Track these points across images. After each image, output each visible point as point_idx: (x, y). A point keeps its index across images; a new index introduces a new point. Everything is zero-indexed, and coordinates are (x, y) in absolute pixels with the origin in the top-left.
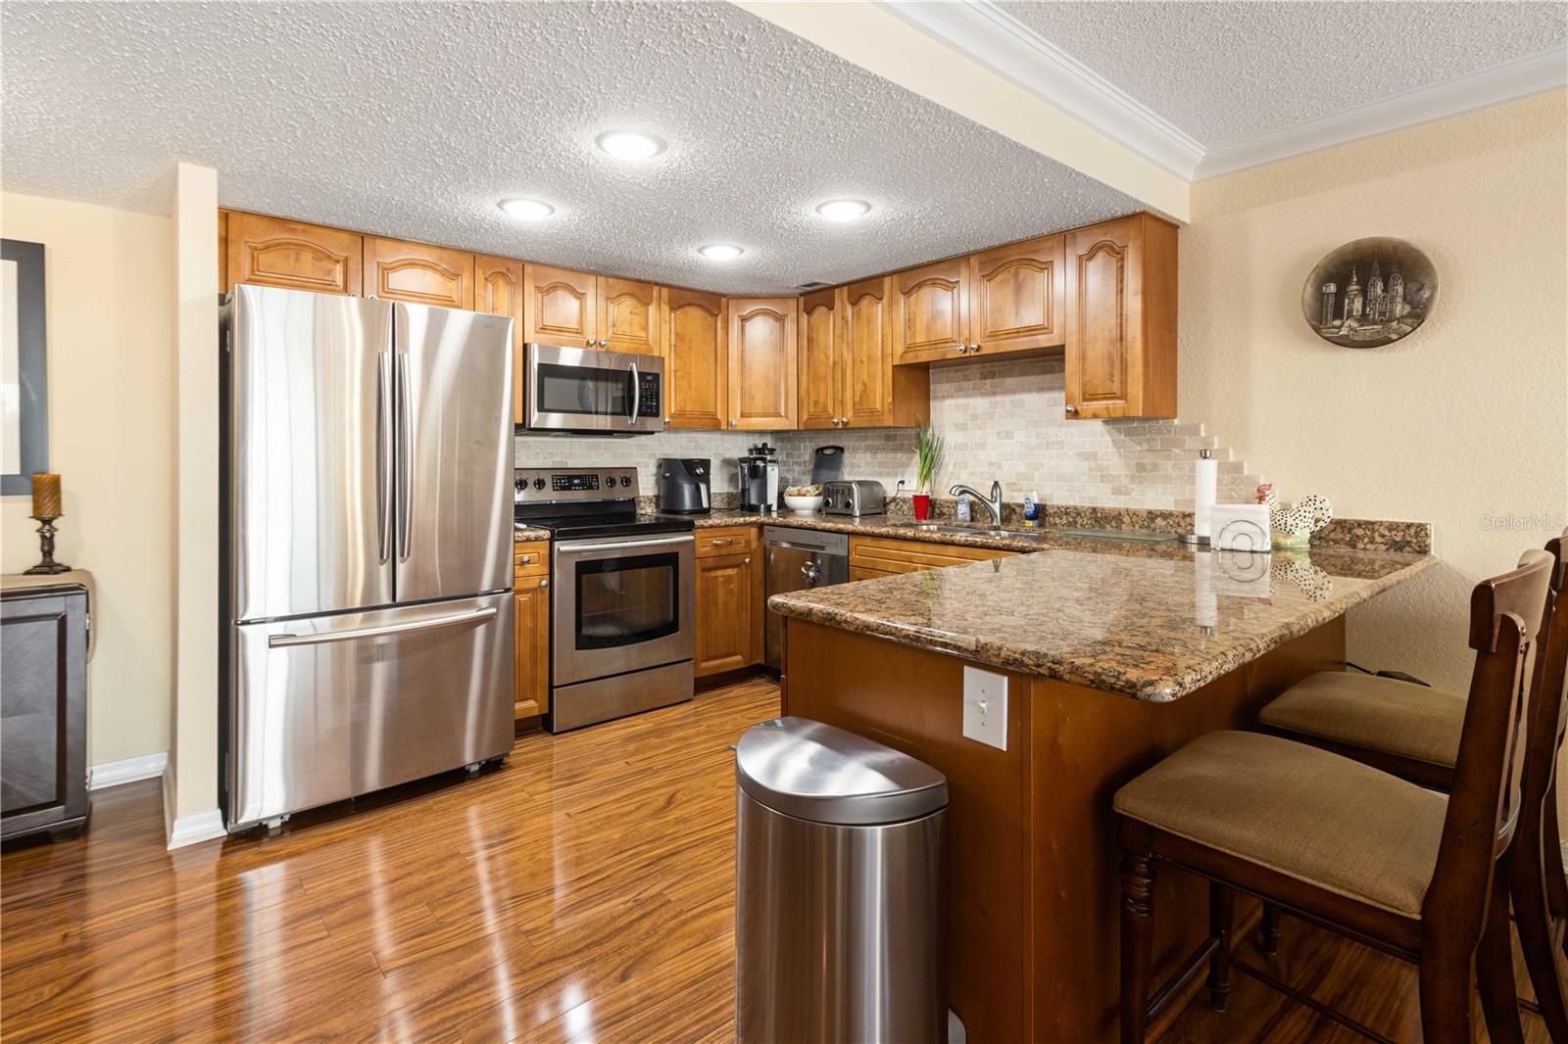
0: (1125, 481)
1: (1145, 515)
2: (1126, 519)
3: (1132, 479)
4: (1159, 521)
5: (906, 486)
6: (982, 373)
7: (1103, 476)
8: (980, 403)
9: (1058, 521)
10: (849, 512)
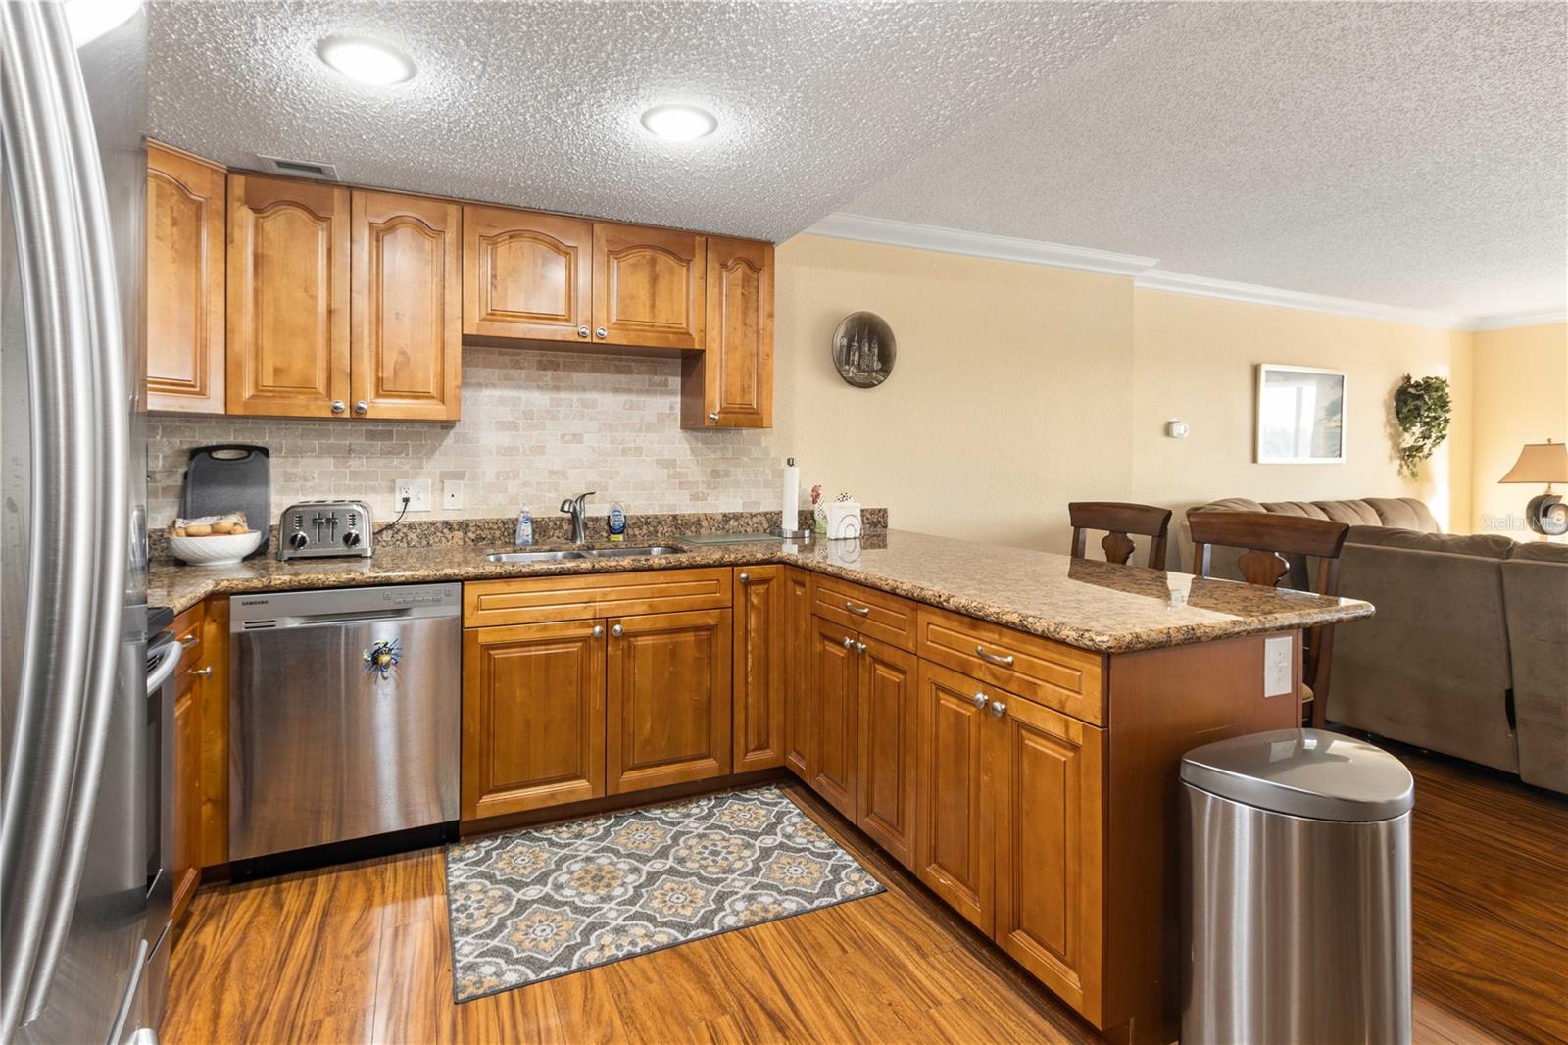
0: (702, 488)
1: (721, 517)
2: (705, 524)
3: (708, 484)
4: (732, 523)
5: (411, 506)
6: (539, 361)
7: (681, 484)
8: (537, 399)
9: (637, 532)
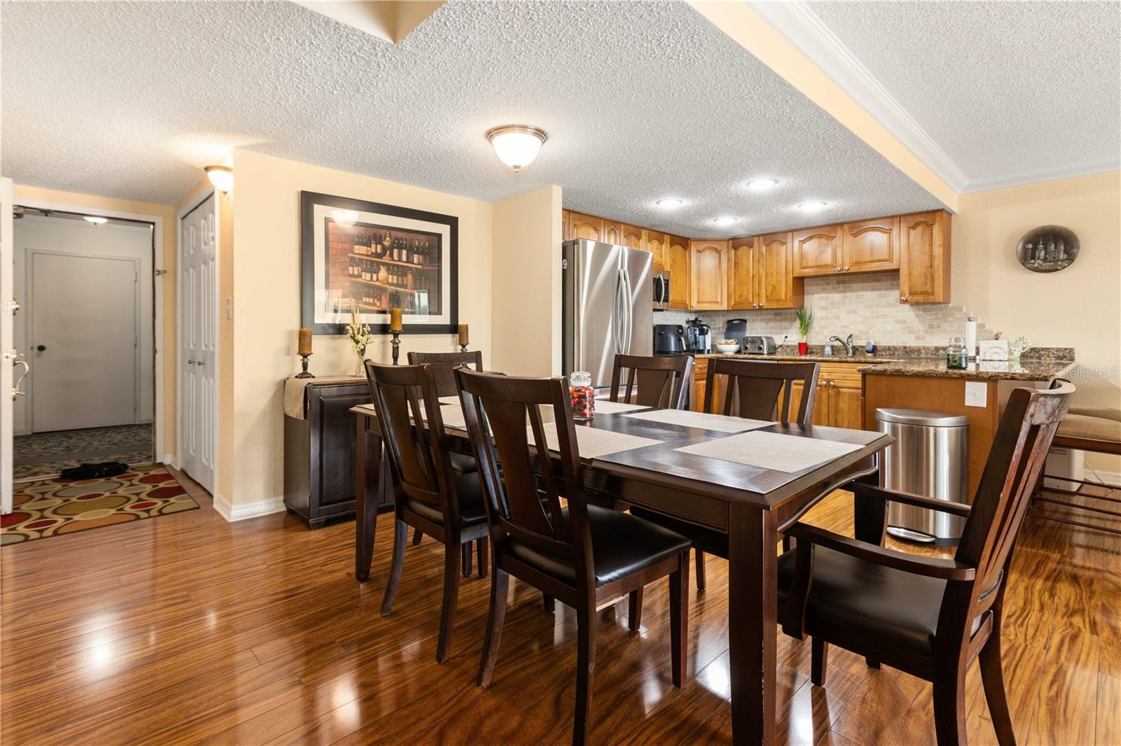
0: (922, 333)
1: (933, 349)
2: (923, 351)
3: (926, 332)
4: (941, 351)
5: (788, 339)
6: (838, 281)
7: (909, 332)
8: (836, 297)
9: (883, 353)
10: (761, 352)
